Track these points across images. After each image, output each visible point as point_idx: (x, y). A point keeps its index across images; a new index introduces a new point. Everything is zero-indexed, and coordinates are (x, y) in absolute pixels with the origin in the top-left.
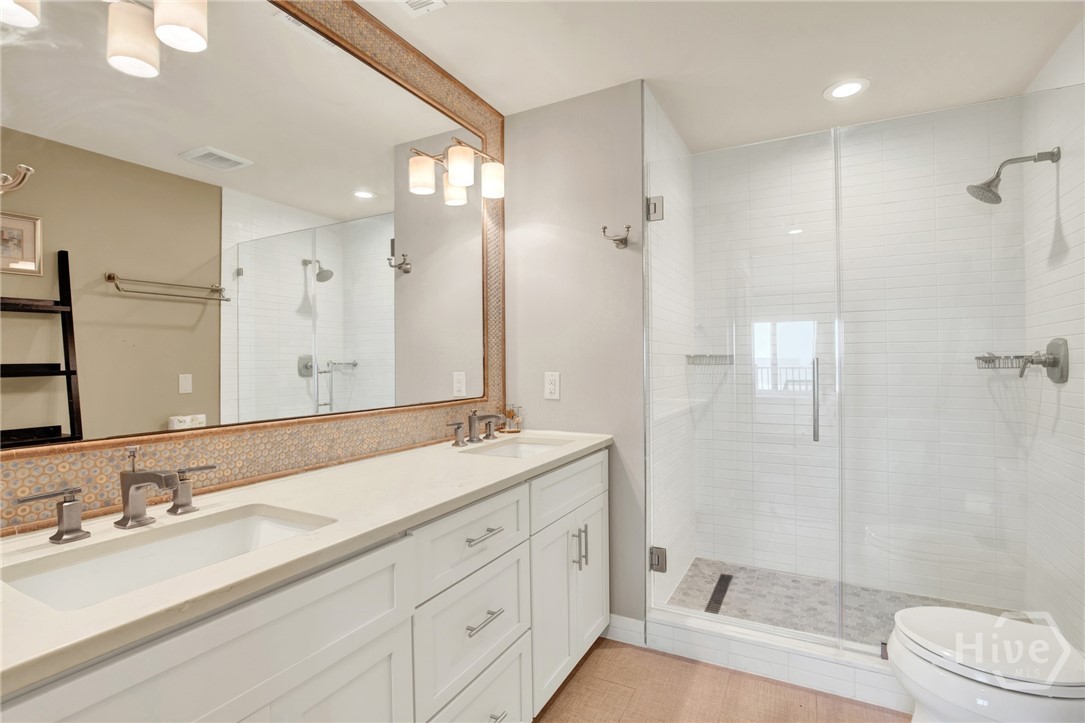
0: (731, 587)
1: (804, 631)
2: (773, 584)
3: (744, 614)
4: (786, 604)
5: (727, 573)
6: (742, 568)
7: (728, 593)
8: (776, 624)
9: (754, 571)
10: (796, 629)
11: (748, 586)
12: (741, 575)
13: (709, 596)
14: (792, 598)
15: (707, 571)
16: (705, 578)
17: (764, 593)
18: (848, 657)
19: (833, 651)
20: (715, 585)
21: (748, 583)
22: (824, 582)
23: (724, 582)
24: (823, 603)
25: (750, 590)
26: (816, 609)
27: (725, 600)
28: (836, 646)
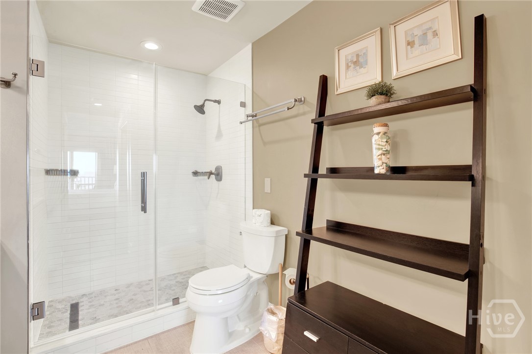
0: (80, 309)
1: (132, 312)
2: (105, 296)
3: (95, 320)
4: (117, 303)
5: (74, 302)
6: (84, 295)
7: (80, 313)
8: (116, 316)
9: (92, 294)
10: (127, 313)
11: (91, 304)
12: (85, 299)
13: (68, 321)
14: (119, 299)
15: (60, 306)
16: (60, 311)
17: (102, 303)
18: (160, 313)
19: (153, 314)
20: (69, 312)
21: (90, 302)
22: (131, 284)
23: (75, 308)
24: (135, 295)
25: (93, 305)
26: (133, 299)
27: (80, 317)
28: (154, 311)
